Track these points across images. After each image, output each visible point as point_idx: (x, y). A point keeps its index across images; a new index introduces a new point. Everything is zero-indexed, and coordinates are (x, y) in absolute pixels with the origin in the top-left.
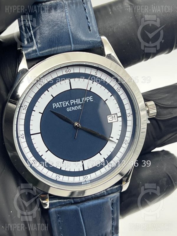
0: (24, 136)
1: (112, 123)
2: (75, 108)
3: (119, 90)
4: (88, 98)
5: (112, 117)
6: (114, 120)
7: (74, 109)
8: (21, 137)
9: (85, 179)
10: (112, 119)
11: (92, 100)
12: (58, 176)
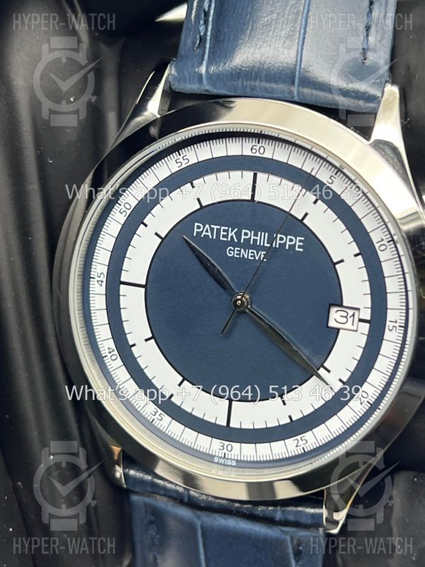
0: (104, 280)
1: (338, 330)
2: (250, 254)
3: (383, 247)
4: (291, 240)
5: (345, 314)
6: (349, 326)
7: (246, 257)
8: (97, 279)
9: (225, 451)
10: (344, 320)
11: (299, 247)
12: (158, 414)
